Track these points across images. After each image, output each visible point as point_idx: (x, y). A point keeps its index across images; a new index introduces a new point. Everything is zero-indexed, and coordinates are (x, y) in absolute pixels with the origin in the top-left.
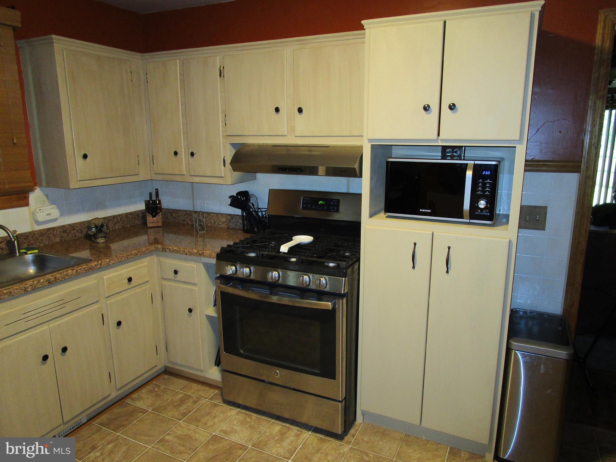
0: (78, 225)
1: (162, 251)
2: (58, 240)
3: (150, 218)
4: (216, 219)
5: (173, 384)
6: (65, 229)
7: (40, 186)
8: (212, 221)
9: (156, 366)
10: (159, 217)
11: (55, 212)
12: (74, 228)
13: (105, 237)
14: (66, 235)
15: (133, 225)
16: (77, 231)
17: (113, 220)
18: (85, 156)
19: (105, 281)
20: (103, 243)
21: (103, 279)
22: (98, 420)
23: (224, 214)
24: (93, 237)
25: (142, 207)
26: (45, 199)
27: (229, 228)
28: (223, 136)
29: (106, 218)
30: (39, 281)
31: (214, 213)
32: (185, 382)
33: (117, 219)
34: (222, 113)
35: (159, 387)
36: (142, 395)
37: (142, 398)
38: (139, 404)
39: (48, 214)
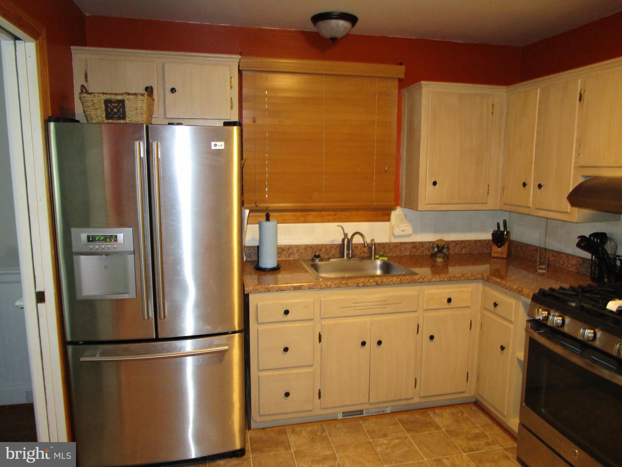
0: (427, 244)
1: (487, 281)
2: (408, 253)
3: (495, 248)
4: (566, 261)
5: (477, 417)
6: (415, 245)
7: (401, 207)
8: (561, 262)
9: (464, 392)
10: (504, 249)
11: (409, 229)
12: (423, 246)
13: (444, 258)
14: (415, 251)
15: (480, 252)
16: (426, 249)
17: (460, 244)
18: (435, 183)
19: (425, 295)
20: (440, 262)
21: (424, 293)
22: (399, 416)
23: (576, 256)
24: (434, 256)
25: (487, 236)
26: (404, 217)
27: (578, 273)
28: (575, 168)
29: (454, 242)
30: (369, 281)
31: (564, 254)
32: (489, 421)
33: (465, 244)
34: (577, 141)
35: (463, 413)
36: (444, 414)
37: (443, 416)
38: (437, 420)
39: (403, 231)
